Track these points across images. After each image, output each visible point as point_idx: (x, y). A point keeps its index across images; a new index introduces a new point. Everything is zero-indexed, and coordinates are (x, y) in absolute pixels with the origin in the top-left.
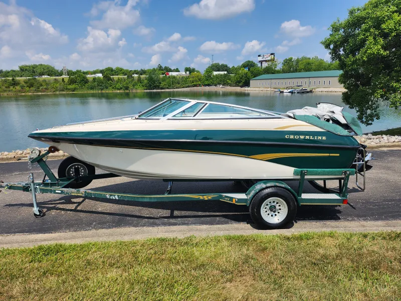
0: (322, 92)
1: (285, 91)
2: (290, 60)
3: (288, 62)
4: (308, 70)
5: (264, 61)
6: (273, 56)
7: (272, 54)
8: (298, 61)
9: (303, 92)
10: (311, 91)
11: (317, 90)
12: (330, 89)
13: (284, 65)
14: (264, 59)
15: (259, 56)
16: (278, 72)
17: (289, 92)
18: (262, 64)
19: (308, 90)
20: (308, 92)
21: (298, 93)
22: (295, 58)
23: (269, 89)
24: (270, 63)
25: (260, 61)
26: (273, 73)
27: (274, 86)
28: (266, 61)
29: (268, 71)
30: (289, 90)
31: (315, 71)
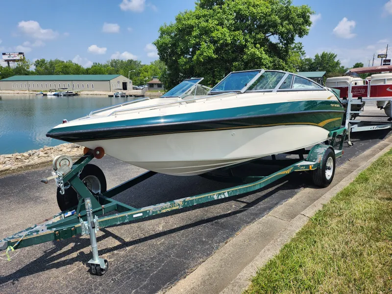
0: (87, 94)
1: (49, 93)
2: (43, 61)
3: (40, 63)
4: (67, 73)
5: (12, 60)
6: (22, 55)
7: (20, 53)
8: (51, 64)
9: (69, 95)
10: (76, 94)
11: (82, 93)
12: (95, 92)
13: (37, 66)
14: (11, 58)
15: (4, 54)
16: (32, 73)
17: (54, 95)
18: (8, 63)
19: (74, 93)
20: (74, 95)
21: (64, 95)
22: (48, 60)
23: (27, 92)
24: (20, 63)
25: (6, 61)
26: (26, 74)
27: (32, 88)
28: (14, 61)
29: (20, 71)
30: (53, 93)
31: (74, 74)
